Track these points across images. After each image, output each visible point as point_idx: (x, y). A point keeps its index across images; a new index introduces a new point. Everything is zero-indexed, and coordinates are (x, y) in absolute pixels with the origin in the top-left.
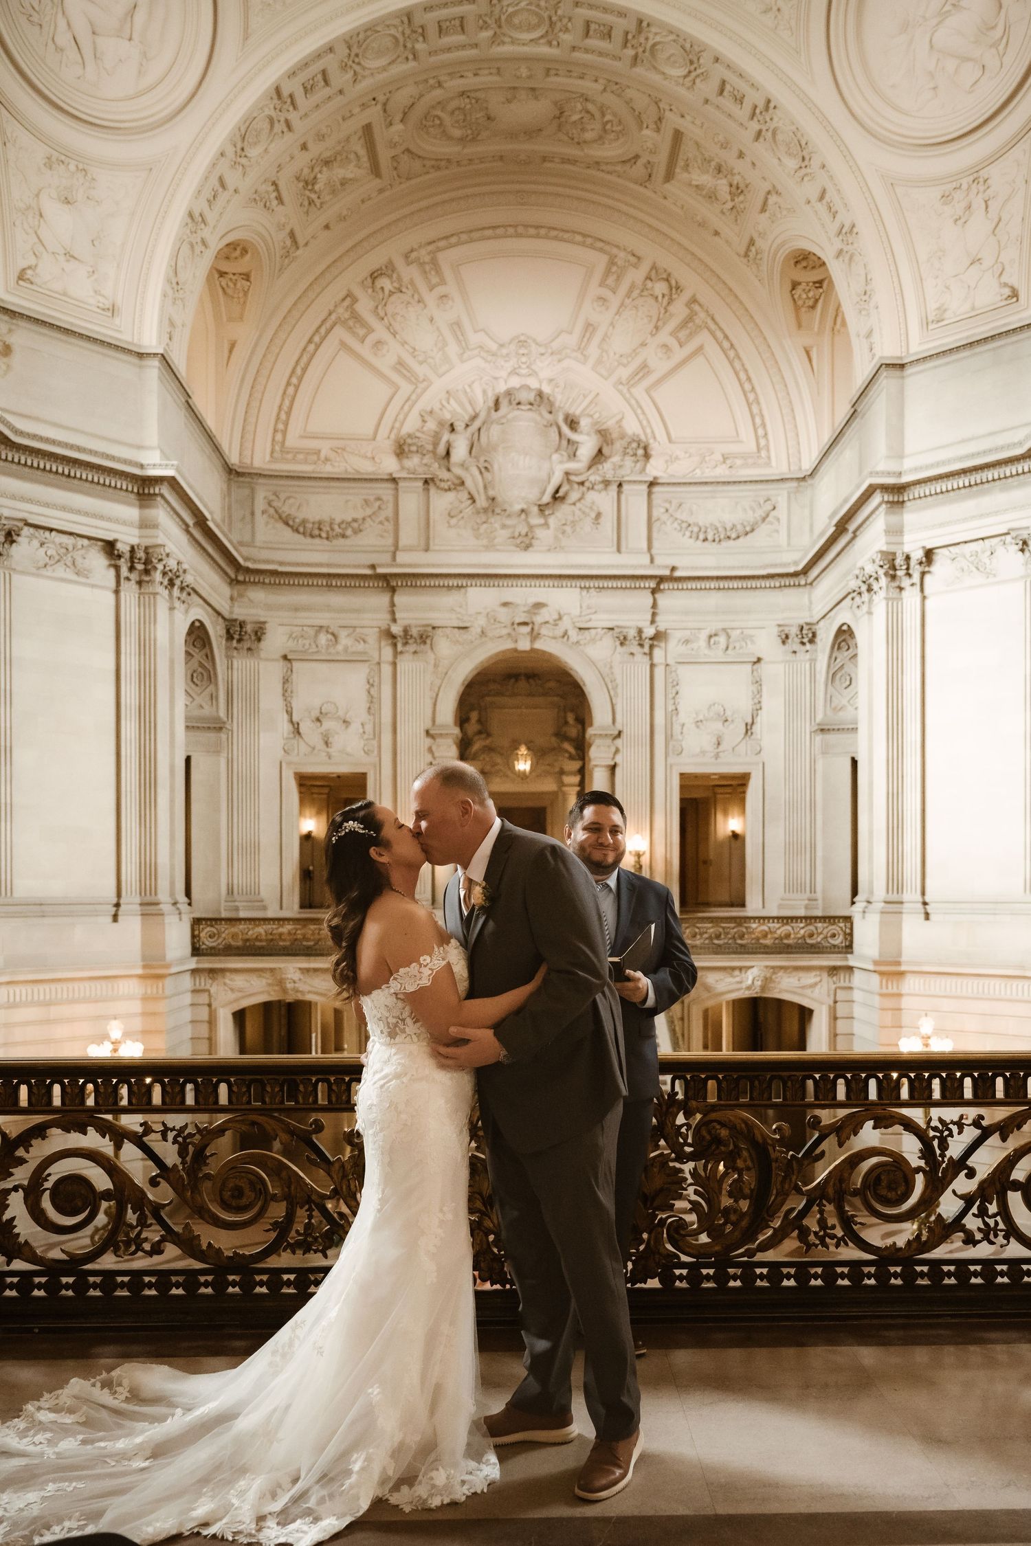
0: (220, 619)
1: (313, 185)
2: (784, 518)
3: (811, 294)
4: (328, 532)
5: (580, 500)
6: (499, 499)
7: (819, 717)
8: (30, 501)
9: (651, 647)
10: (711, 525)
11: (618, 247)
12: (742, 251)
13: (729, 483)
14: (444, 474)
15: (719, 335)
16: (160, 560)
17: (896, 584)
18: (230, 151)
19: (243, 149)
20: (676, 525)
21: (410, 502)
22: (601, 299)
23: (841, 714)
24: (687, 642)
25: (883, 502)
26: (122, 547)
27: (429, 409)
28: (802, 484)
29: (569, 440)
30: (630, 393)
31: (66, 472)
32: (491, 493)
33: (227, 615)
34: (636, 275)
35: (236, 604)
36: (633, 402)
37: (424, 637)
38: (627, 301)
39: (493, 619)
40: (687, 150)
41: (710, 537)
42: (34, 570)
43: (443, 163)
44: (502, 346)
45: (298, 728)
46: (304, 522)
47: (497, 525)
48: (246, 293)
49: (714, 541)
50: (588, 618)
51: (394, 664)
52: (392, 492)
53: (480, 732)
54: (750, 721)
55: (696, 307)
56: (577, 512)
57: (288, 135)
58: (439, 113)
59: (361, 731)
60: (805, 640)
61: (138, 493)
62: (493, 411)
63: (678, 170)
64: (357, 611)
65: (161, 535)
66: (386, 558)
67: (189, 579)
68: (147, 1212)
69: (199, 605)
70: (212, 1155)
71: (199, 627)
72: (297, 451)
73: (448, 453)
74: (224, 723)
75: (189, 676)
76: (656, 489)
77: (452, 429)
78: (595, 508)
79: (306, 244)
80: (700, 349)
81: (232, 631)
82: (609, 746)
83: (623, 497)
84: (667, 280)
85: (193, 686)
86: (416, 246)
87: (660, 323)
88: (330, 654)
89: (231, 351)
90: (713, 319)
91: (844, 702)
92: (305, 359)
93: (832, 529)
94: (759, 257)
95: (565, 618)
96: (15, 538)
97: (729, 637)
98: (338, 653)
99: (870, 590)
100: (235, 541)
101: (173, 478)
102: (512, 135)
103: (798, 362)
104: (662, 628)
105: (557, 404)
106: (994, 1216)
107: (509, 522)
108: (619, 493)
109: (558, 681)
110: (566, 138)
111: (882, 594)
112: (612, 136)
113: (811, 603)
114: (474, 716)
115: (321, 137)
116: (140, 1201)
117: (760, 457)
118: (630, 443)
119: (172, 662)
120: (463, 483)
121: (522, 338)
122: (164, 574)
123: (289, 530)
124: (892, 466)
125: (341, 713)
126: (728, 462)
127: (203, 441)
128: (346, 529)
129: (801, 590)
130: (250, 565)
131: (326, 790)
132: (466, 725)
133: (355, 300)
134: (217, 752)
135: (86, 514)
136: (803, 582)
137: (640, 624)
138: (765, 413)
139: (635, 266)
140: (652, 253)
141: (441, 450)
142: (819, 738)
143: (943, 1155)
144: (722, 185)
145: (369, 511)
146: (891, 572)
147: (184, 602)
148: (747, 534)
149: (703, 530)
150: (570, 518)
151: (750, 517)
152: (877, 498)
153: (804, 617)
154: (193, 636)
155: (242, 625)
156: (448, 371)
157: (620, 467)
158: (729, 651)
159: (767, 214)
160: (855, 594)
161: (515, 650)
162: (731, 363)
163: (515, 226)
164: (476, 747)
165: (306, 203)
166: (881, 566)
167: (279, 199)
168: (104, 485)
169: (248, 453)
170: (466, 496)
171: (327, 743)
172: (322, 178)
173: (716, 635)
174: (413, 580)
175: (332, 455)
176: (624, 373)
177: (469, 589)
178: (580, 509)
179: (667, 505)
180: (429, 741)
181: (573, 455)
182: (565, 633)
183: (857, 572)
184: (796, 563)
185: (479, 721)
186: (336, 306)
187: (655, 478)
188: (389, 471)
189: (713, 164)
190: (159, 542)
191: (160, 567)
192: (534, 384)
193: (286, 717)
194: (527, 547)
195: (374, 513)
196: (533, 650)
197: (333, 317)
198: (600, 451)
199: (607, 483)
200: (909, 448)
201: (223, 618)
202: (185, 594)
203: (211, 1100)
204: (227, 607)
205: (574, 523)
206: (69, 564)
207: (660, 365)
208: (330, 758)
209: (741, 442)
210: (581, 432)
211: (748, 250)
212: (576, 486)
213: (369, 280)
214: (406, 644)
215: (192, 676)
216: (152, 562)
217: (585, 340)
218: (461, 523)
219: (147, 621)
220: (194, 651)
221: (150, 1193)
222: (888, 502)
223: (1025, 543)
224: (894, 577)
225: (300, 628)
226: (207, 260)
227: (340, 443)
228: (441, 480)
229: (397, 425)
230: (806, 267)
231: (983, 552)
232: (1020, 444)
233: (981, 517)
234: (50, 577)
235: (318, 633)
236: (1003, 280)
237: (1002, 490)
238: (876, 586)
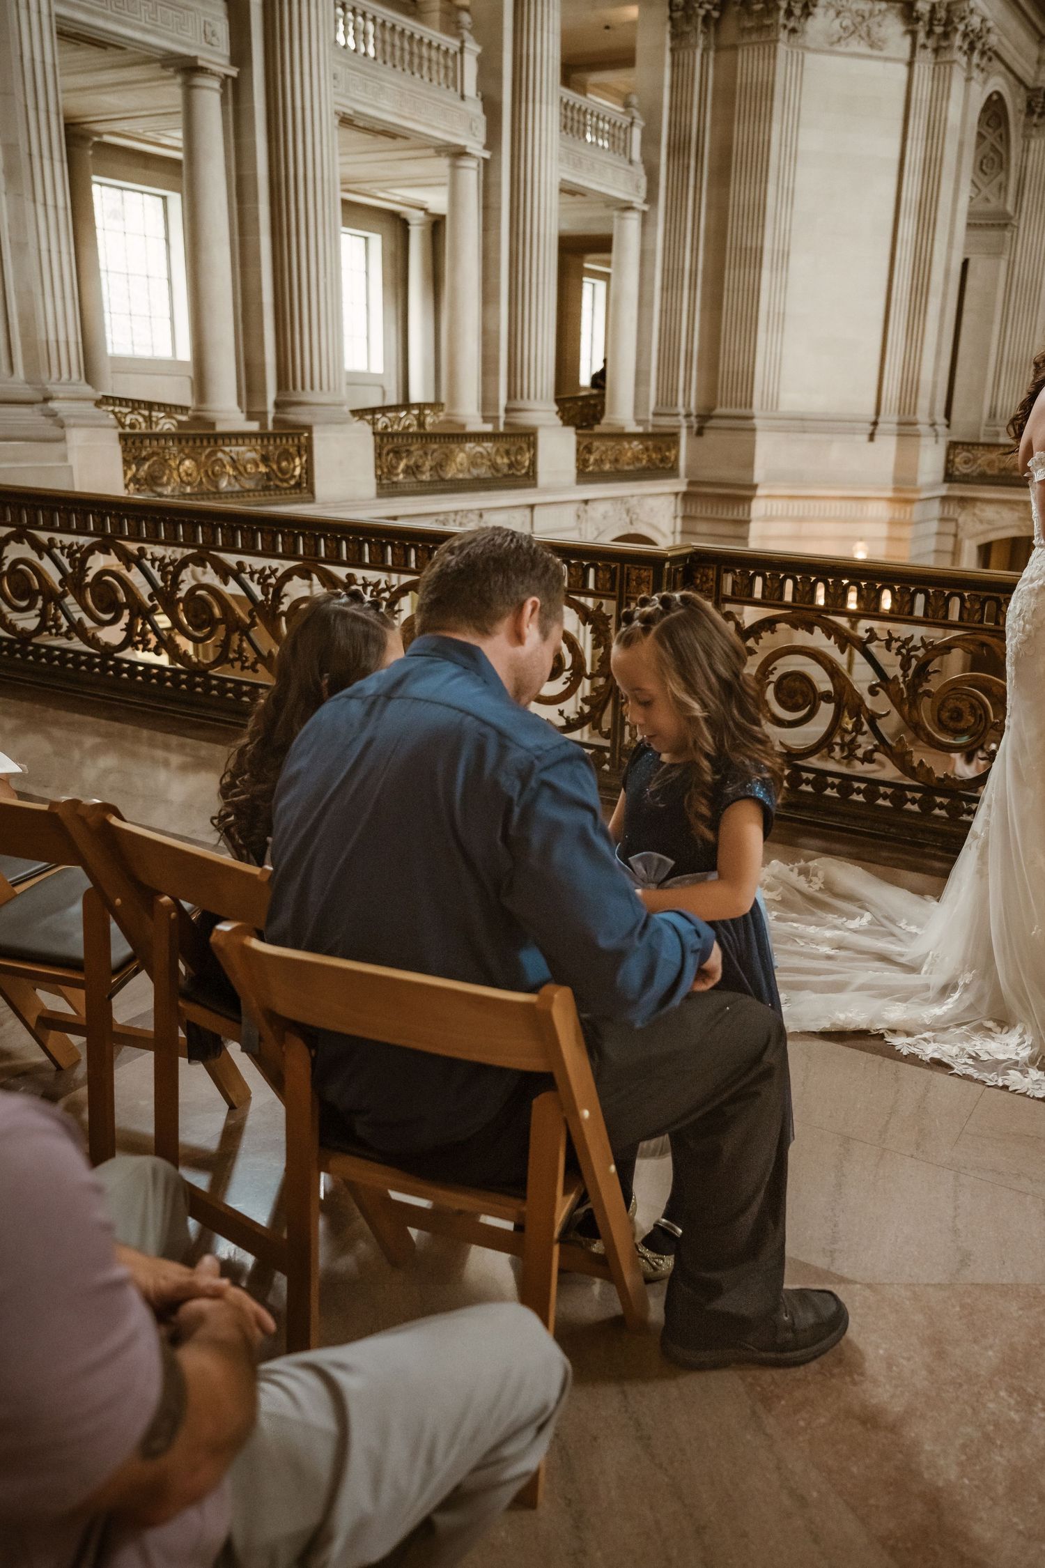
0: (1022, 90)
16: (963, 19)
33: (1030, 82)
42: (827, 47)
67: (993, 40)
68: (863, 720)
69: (1000, 73)
70: (936, 671)
71: (996, 102)
74: (1011, 218)
75: (978, 164)
81: (1033, 104)
85: (979, 173)
96: (811, 9)
116: (857, 708)
119: (961, 145)
122: (965, 35)
134: (998, 254)
147: (983, 70)
154: (989, 113)
191: (961, 27)
201: (1026, 87)
202: (985, 59)
203: (941, 613)
204: (1032, 73)
206: (864, 35)
215: (982, 163)
216: (952, 22)
219: (940, 97)
220: (987, 131)
221: (869, 701)
234: (842, 54)
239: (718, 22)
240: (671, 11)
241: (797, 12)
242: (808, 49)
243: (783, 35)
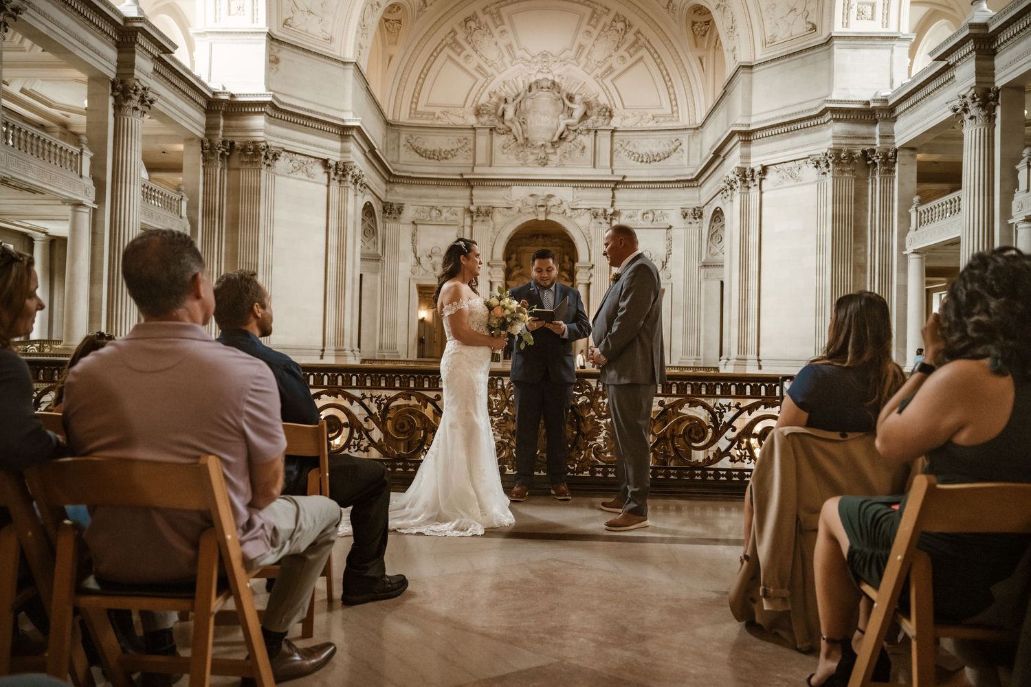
0: (380, 202)
2: (686, 150)
3: (703, 28)
4: (438, 156)
5: (574, 139)
6: (530, 139)
7: (704, 259)
8: (285, 138)
9: (611, 219)
10: (646, 153)
11: (597, 4)
12: (665, 5)
13: (655, 131)
14: (501, 126)
15: (652, 51)
16: (351, 169)
17: (746, 185)
20: (626, 153)
21: (482, 140)
22: (588, 32)
23: (715, 257)
24: (631, 217)
25: (739, 140)
26: (332, 163)
27: (493, 91)
28: (696, 131)
29: (569, 108)
30: (603, 82)
31: (305, 123)
32: (526, 136)
33: (384, 201)
34: (607, 19)
35: (389, 194)
36: (604, 87)
37: (488, 213)
38: (602, 33)
39: (524, 202)
41: (645, 160)
42: (286, 174)
44: (533, 57)
45: (419, 261)
46: (426, 151)
47: (528, 153)
48: (399, 30)
49: (647, 162)
50: (576, 203)
51: (472, 227)
52: (473, 135)
53: (517, 266)
54: (665, 261)
55: (640, 36)
56: (572, 146)
60: (696, 217)
61: (341, 135)
64: (452, 198)
65: (352, 156)
66: (469, 170)
67: (365, 180)
68: (363, 433)
69: (369, 194)
71: (369, 206)
72: (423, 113)
73: (503, 115)
74: (380, 257)
75: (363, 232)
76: (616, 134)
77: (506, 101)
78: (582, 144)
79: (431, 4)
80: (641, 59)
81: (386, 208)
82: (587, 273)
83: (597, 138)
84: (624, 21)
85: (365, 237)
86: (489, 5)
87: (620, 45)
88: (437, 221)
89: (390, 61)
90: (649, 42)
91: (717, 250)
92: (428, 65)
93: (712, 155)
94: (674, 8)
95: (564, 203)
96: (278, 157)
97: (654, 214)
98: (442, 221)
99: (732, 188)
100: (389, 160)
101: (359, 127)
103: (695, 65)
104: (617, 209)
105: (562, 88)
106: (745, 449)
107: (535, 151)
108: (595, 136)
109: (560, 238)
111: (738, 190)
113: (700, 196)
114: (514, 256)
116: (360, 428)
117: (673, 117)
118: (601, 109)
119: (355, 223)
120: (511, 130)
121: (545, 53)
122: (353, 177)
123: (418, 155)
124: (745, 121)
126: (655, 119)
127: (374, 107)
128: (448, 154)
129: (695, 189)
130: (397, 173)
132: (509, 262)
133: (456, 33)
134: (376, 273)
135: (314, 145)
136: (696, 185)
137: (605, 207)
138: (676, 92)
139: (607, 14)
140: (616, 7)
141: (500, 112)
142: (703, 270)
143: (721, 421)
145: (460, 145)
146: (743, 179)
147: (362, 192)
148: (665, 158)
149: (641, 156)
150: (568, 149)
151: (667, 149)
152: (736, 139)
153: (696, 204)
154: (366, 211)
155: (391, 205)
156: (504, 71)
157: (596, 122)
158: (654, 222)
160: (723, 191)
161: (537, 220)
162: (658, 65)
164: (514, 273)
166: (738, 175)
168: (323, 130)
169: (397, 114)
170: (512, 137)
173: (647, 213)
174: (484, 182)
175: (441, 115)
176: (599, 71)
177: (513, 187)
178: (574, 145)
179: (622, 143)
180: (489, 268)
181: (571, 116)
182: (564, 211)
183: (725, 179)
184: (692, 174)
185: (516, 259)
186: (446, 37)
187: (615, 128)
188: (472, 123)
190: (351, 160)
191: (351, 173)
192: (550, 77)
193: (413, 254)
194: (545, 165)
195: (463, 146)
196: (546, 220)
197: (444, 42)
198: (585, 113)
199: (589, 131)
200: (754, 112)
201: (382, 201)
202: (363, 188)
203: (392, 385)
204: (384, 196)
205: (570, 152)
206: (304, 171)
207: (619, 67)
209: (663, 108)
210: (575, 103)
211: (668, 5)
212: (572, 132)
213: (464, 23)
214: (478, 216)
215: (365, 232)
216: (346, 170)
217: (579, 54)
218: (509, 151)
219: (343, 201)
220: (366, 219)
221: (365, 425)
222: (742, 140)
223: (818, 163)
224: (745, 181)
225: (421, 207)
226: (379, 13)
227: (446, 109)
228: (499, 129)
229: (476, 99)
230: (700, 14)
231: (795, 167)
232: (816, 108)
233: (794, 148)
234: (294, 178)
235: (431, 209)
236: (808, 20)
237: (806, 134)
238: (735, 187)
239: (228, 157)
240: (203, 149)
241: (271, 157)
242: (277, 174)
243: (264, 167)
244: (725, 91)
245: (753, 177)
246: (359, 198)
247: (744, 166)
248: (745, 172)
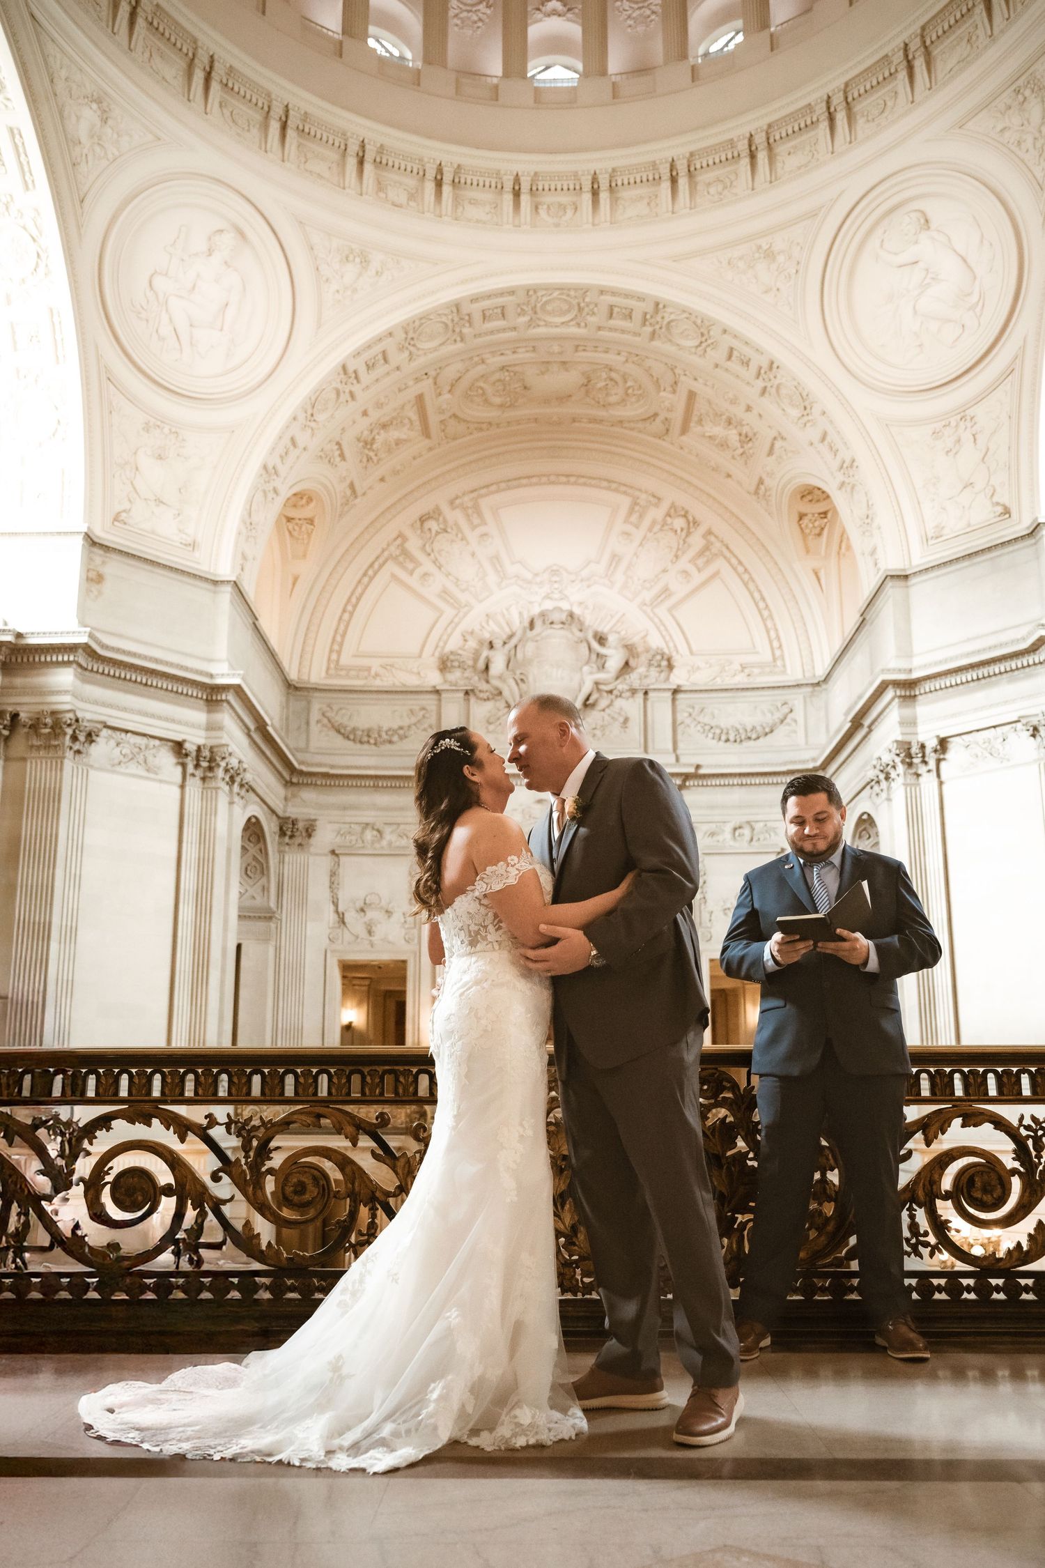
0: (274, 817)
1: (372, 444)
2: (801, 721)
3: (817, 524)
4: (376, 740)
5: (608, 706)
8: (110, 706)
10: (733, 727)
11: (640, 490)
12: (752, 489)
13: (747, 689)
15: (734, 561)
16: (223, 758)
17: (913, 771)
18: (301, 417)
19: (312, 415)
20: (699, 728)
21: (453, 711)
22: (627, 534)
24: (712, 834)
25: (897, 696)
26: (190, 747)
27: (470, 630)
28: (817, 688)
29: (598, 655)
30: (655, 614)
31: (144, 681)
33: (281, 814)
34: (657, 513)
35: (290, 804)
36: (656, 620)
38: (649, 535)
40: (701, 407)
41: (732, 738)
42: (109, 767)
43: (484, 426)
44: (536, 575)
45: (343, 918)
46: (354, 730)
48: (309, 535)
49: (735, 741)
52: (436, 702)
55: (712, 539)
56: (607, 718)
57: (351, 404)
58: (482, 384)
59: (403, 920)
61: (207, 700)
62: (528, 631)
63: (692, 424)
64: (401, 809)
65: (225, 736)
67: (248, 777)
68: (207, 1208)
69: (255, 802)
70: (275, 1149)
71: (254, 824)
72: (349, 669)
73: (487, 668)
74: (274, 913)
75: (243, 869)
76: (680, 696)
77: (491, 646)
78: (623, 713)
79: (364, 494)
80: (715, 575)
81: (285, 828)
83: (649, 703)
84: (685, 516)
85: (245, 876)
86: (460, 494)
87: (680, 553)
88: (375, 849)
89: (294, 584)
90: (728, 548)
92: (359, 590)
93: (848, 725)
94: (768, 493)
96: (94, 738)
97: (753, 829)
98: (382, 848)
99: (887, 778)
100: (291, 746)
101: (239, 686)
102: (546, 401)
103: (808, 581)
105: (587, 623)
108: (645, 700)
110: (593, 402)
111: (900, 780)
112: (633, 399)
115: (379, 405)
117: (776, 666)
118: (654, 656)
119: (229, 851)
120: (500, 693)
121: (555, 568)
122: (226, 771)
123: (341, 736)
124: (902, 664)
125: (383, 903)
126: (747, 671)
127: (266, 657)
128: (392, 735)
130: (304, 768)
131: (367, 982)
133: (405, 539)
134: (267, 941)
135: (160, 718)
138: (779, 626)
139: (657, 505)
140: (672, 495)
141: (481, 665)
144: (733, 435)
145: (414, 720)
146: (907, 760)
147: (242, 798)
148: (766, 734)
149: (725, 731)
150: (601, 720)
151: (769, 719)
152: (890, 694)
154: (248, 833)
155: (294, 822)
156: (488, 597)
157: (646, 677)
158: (754, 843)
159: (774, 457)
160: (873, 783)
162: (746, 584)
163: (549, 476)
165: (365, 460)
166: (898, 755)
167: (342, 456)
168: (177, 692)
169: (305, 670)
170: (503, 703)
171: (370, 933)
172: (381, 438)
173: (740, 827)
175: (381, 671)
176: (648, 596)
178: (610, 714)
181: (603, 667)
183: (874, 762)
184: (814, 760)
186: (388, 545)
187: (678, 686)
188: (433, 683)
189: (724, 417)
190: (223, 742)
191: (223, 764)
192: (565, 606)
193: (332, 908)
195: (419, 721)
197: (386, 554)
198: (627, 663)
199: (633, 691)
200: (916, 649)
201: (277, 815)
202: (244, 791)
203: (277, 1091)
204: (281, 806)
205: (603, 727)
206: (141, 762)
207: (680, 588)
208: (372, 946)
209: (757, 653)
210: (609, 647)
211: (758, 488)
212: (605, 694)
213: (418, 523)
215: (246, 869)
216: (215, 760)
217: (612, 568)
219: (209, 813)
220: (250, 846)
222: (900, 697)
223: (1035, 729)
224: (910, 765)
225: (347, 826)
226: (277, 505)
227: (389, 661)
228: (480, 691)
229: (441, 644)
230: (811, 501)
231: (996, 738)
232: (1024, 639)
233: (991, 706)
234: (123, 774)
235: (364, 829)
236: (995, 499)
237: (1010, 681)
238: (893, 774)
239: (7, 739)
241: (82, 737)
242: (92, 766)
243: (69, 754)
244: (864, 619)
245: (923, 756)
246: (237, 809)
247: (907, 738)
248: (909, 749)
